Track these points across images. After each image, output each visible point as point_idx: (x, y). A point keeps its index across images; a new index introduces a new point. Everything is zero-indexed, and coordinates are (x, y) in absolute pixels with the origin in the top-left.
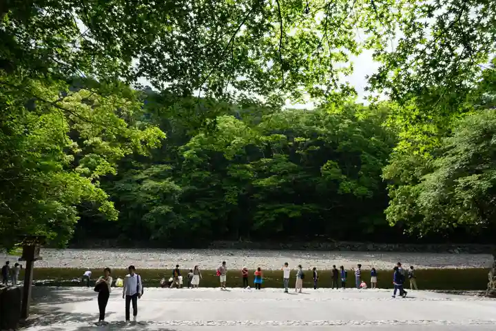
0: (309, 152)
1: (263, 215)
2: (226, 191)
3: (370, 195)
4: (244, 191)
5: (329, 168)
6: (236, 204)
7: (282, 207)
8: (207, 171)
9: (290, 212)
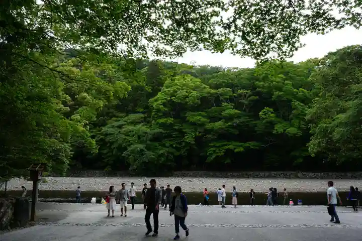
0: (250, 101)
1: (214, 151)
2: (185, 133)
3: (300, 134)
4: (200, 133)
5: (267, 114)
6: (193, 142)
7: (229, 145)
8: (171, 118)
9: (235, 149)
